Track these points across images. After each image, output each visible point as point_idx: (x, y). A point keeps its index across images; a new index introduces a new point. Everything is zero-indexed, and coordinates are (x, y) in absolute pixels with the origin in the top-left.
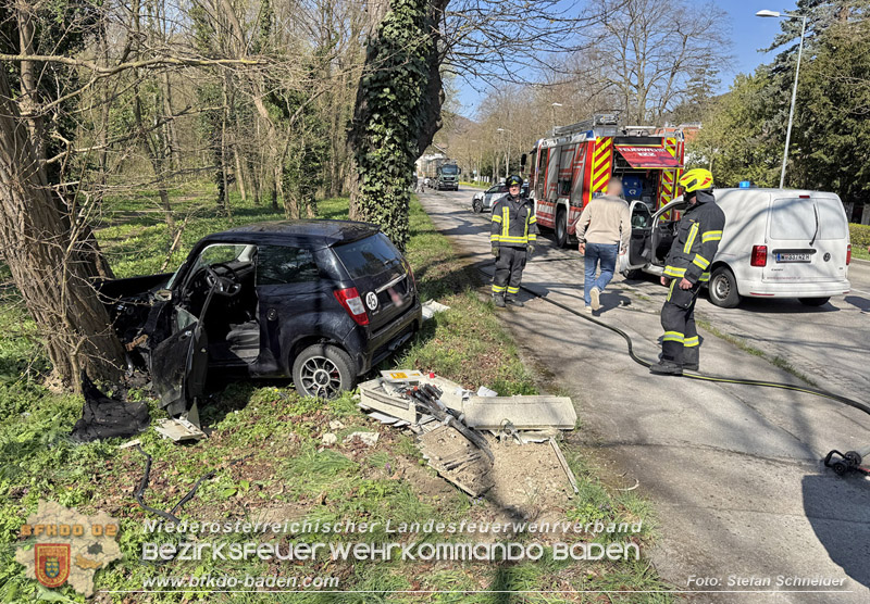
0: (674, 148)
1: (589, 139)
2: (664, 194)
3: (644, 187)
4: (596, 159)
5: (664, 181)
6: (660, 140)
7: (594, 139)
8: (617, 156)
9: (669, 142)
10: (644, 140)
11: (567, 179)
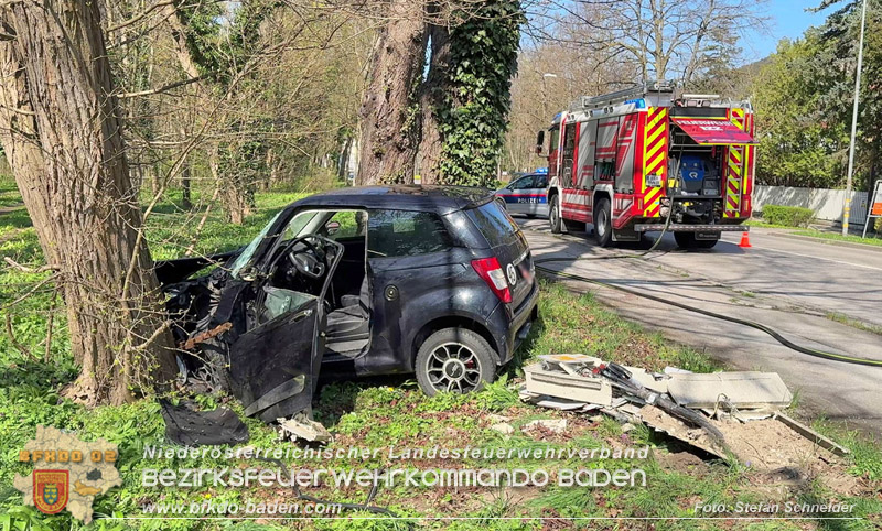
0: (740, 121)
1: (639, 110)
2: (730, 178)
3: (706, 169)
4: (650, 133)
5: (730, 162)
6: (725, 111)
7: (646, 110)
8: (675, 130)
9: (735, 114)
10: (705, 111)
11: (609, 160)
